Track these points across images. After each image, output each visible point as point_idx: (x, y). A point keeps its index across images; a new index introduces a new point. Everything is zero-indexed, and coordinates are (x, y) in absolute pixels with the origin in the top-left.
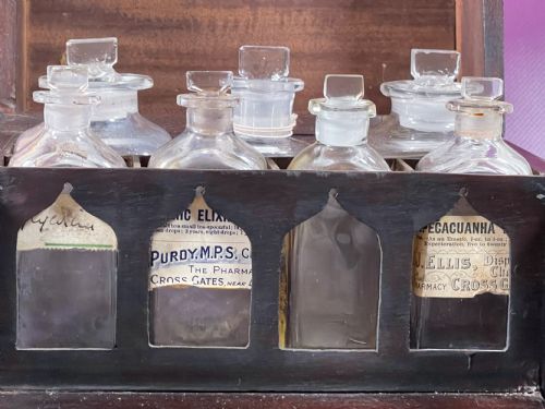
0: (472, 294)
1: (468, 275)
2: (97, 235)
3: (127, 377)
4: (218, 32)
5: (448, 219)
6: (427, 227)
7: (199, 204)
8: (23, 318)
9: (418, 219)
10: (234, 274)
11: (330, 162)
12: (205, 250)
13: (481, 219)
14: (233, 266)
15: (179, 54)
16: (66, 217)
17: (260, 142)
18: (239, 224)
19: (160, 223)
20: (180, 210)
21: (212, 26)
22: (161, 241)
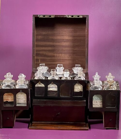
0: (79, 91)
1: (79, 89)
2: (43, 85)
3: (46, 99)
4: (57, 57)
5: (76, 84)
6: (74, 85)
7: (52, 83)
8: (36, 93)
9: (74, 84)
10: (56, 89)
11: (65, 79)
12: (53, 87)
13: (80, 84)
14: (56, 88)
15: (53, 60)
16: (40, 84)
17: (59, 75)
18: (56, 85)
19: (49, 84)
20: (51, 83)
21: (57, 56)
22: (49, 86)
